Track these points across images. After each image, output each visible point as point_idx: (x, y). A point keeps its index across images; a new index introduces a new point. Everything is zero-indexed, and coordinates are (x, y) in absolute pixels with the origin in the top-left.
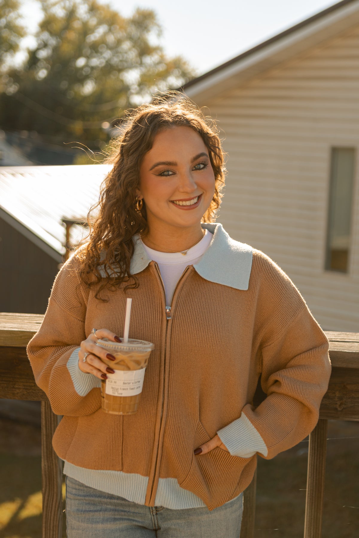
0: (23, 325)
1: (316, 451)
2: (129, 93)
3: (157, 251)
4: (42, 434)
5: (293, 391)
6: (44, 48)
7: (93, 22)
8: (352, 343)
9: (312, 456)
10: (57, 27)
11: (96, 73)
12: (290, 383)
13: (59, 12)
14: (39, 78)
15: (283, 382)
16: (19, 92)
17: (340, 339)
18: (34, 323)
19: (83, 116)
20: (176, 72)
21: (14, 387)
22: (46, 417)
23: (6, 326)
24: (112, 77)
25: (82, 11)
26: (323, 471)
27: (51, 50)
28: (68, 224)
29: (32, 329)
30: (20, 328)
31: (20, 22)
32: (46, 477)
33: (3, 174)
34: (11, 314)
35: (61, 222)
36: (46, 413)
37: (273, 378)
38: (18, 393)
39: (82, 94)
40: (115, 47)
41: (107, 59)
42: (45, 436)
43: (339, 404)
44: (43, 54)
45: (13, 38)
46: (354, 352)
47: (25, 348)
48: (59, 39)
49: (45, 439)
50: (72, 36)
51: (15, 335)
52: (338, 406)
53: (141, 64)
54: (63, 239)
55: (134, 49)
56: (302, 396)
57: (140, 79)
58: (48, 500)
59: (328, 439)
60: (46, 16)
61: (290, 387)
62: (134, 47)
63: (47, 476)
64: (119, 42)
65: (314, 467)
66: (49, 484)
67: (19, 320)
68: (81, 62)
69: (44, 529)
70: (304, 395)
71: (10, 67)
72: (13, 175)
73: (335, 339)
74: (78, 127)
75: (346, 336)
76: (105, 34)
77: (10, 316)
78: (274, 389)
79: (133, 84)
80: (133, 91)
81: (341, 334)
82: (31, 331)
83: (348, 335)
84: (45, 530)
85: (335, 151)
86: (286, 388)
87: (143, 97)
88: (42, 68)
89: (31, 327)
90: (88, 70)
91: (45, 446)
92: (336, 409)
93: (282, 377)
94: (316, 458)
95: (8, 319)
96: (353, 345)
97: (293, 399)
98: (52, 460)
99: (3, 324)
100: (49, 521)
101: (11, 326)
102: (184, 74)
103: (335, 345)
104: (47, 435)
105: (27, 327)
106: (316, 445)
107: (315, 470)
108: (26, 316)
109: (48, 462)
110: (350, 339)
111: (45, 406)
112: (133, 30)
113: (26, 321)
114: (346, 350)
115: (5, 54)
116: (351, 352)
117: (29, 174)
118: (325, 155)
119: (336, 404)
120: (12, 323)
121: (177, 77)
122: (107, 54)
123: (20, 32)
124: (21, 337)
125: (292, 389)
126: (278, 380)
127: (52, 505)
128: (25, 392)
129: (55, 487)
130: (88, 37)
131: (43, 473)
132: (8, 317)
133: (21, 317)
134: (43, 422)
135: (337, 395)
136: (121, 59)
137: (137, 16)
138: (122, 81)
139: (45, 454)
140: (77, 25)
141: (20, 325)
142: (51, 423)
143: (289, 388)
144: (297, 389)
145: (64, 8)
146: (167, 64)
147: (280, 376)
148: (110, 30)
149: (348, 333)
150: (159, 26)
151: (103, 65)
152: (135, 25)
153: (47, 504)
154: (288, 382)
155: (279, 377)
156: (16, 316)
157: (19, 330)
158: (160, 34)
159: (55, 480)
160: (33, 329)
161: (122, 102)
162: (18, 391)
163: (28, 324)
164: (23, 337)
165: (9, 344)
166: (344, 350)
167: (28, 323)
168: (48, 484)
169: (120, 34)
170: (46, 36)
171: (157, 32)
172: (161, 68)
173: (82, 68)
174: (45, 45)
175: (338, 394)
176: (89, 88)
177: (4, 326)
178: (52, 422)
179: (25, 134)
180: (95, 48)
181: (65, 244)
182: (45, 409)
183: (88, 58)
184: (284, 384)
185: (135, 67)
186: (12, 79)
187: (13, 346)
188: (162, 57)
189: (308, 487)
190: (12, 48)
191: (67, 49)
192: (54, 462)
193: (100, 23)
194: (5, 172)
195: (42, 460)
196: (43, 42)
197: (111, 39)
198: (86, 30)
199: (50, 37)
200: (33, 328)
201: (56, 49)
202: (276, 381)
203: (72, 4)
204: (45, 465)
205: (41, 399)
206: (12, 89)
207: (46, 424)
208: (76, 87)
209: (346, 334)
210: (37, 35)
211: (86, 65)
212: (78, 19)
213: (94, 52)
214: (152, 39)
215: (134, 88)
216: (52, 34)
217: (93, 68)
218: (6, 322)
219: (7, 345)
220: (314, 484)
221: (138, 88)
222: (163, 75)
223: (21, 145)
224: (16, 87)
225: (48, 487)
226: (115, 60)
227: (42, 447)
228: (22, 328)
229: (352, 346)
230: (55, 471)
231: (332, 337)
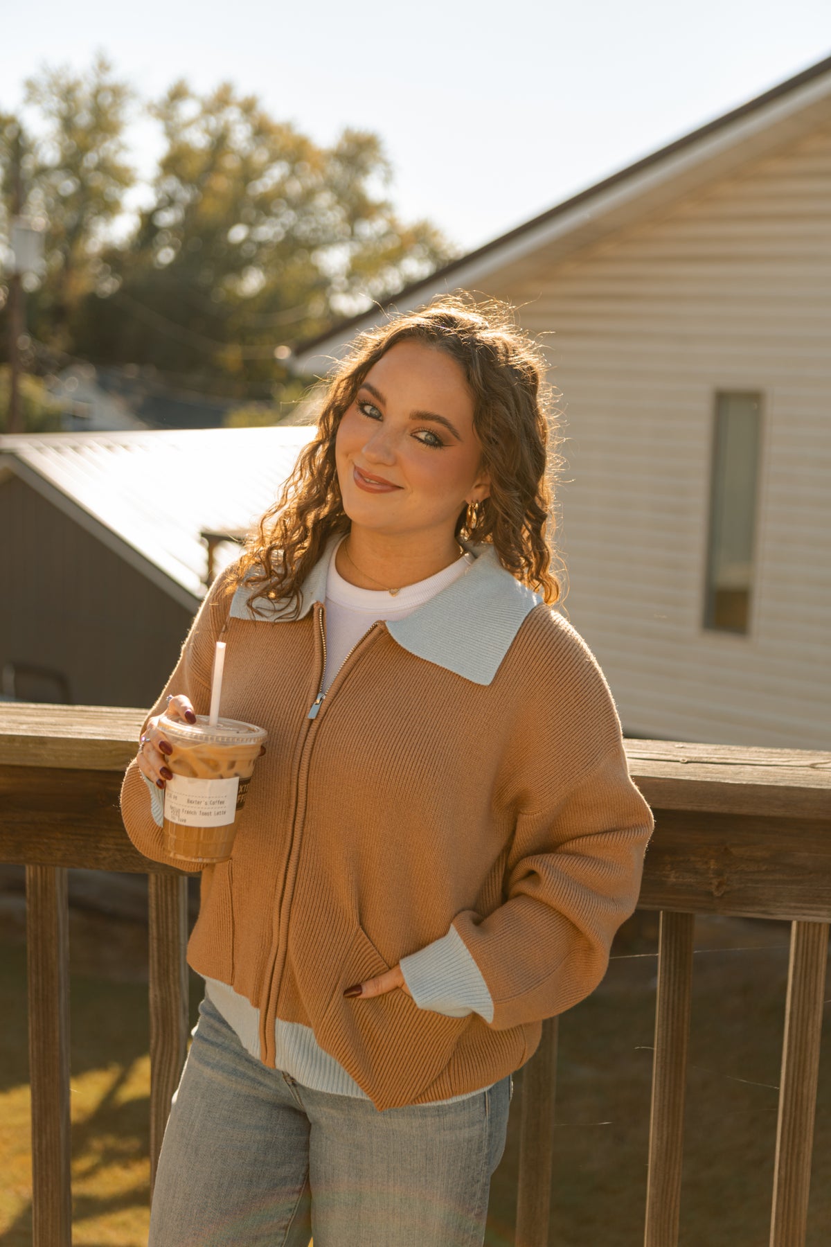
0: (114, 730)
1: (672, 975)
2: (328, 290)
3: (358, 588)
4: (150, 937)
5: (562, 899)
6: (168, 208)
7: (261, 156)
8: (740, 766)
9: (665, 983)
10: (193, 166)
11: (266, 255)
12: (558, 883)
13: (198, 139)
14: (159, 264)
15: (546, 877)
16: (123, 291)
17: (718, 758)
18: (135, 725)
19: (244, 336)
20: (419, 250)
21: (97, 848)
22: (157, 905)
23: (83, 731)
24: (298, 261)
25: (241, 135)
26: (686, 1014)
27: (183, 211)
28: (213, 540)
29: (131, 737)
30: (109, 735)
31: (124, 160)
32: (157, 1019)
33: (90, 447)
34: (92, 708)
35: (199, 537)
36: (157, 896)
37: (527, 865)
38: (104, 858)
39: (240, 294)
40: (302, 203)
41: (288, 228)
42: (155, 941)
43: (716, 883)
44: (167, 218)
45: (112, 190)
46: (744, 783)
47: (123, 773)
48: (197, 191)
49: (155, 945)
50: (221, 184)
51: (99, 748)
52: (713, 888)
53: (353, 236)
54: (203, 569)
55: (338, 208)
56: (577, 911)
57: (350, 266)
58: (161, 1063)
59: (696, 952)
60: (172, 147)
61: (558, 890)
62: (338, 203)
63: (160, 1017)
64: (309, 195)
65: (668, 1005)
66: (164, 1031)
67: (108, 721)
68: (238, 233)
69: (153, 1118)
70: (582, 911)
71: (105, 244)
72: (109, 447)
73: (707, 758)
74: (232, 356)
75: (729, 752)
76: (284, 181)
77: (92, 711)
78: (525, 887)
79: (336, 274)
80: (334, 286)
81: (719, 749)
82: (129, 740)
83: (734, 750)
84: (156, 1121)
85: (723, 399)
86: (548, 890)
87: (355, 299)
88: (164, 246)
89: (128, 733)
90: (252, 248)
91: (156, 959)
92: (710, 894)
93: (546, 866)
94: (672, 988)
95: (87, 718)
96: (742, 769)
97: (560, 916)
98: (169, 987)
99: (77, 727)
100: (163, 1102)
101: (92, 732)
102: (434, 254)
103: (707, 770)
104: (159, 940)
105: (122, 733)
106: (672, 963)
107: (670, 1013)
108: (120, 713)
109: (161, 990)
110: (737, 759)
111: (156, 884)
112: (336, 170)
113: (120, 722)
114: (728, 779)
115: (95, 218)
116: (738, 784)
117: (140, 447)
118: (703, 408)
119: (711, 884)
120: (92, 725)
121: (420, 259)
122: (288, 217)
123: (123, 178)
124: (111, 751)
125: (560, 894)
126: (537, 871)
127: (169, 1071)
128: (119, 856)
129: (175, 1039)
130: (251, 184)
131: (152, 1010)
132: (87, 714)
133: (111, 715)
134: (153, 914)
135: (712, 867)
136: (314, 225)
137: (345, 145)
138: (315, 269)
139: (156, 975)
140: (230, 163)
141: (109, 730)
142: (167, 917)
143: (554, 892)
144: (569, 898)
145: (207, 131)
146: (401, 236)
147: (542, 864)
148: (293, 173)
149: (733, 748)
150: (386, 163)
151: (281, 238)
152: (341, 161)
153: (160, 1070)
154: (556, 879)
155: (540, 866)
156: (102, 712)
157: (108, 738)
158: (388, 179)
159: (174, 1024)
160: (134, 737)
161: (316, 308)
162: (104, 854)
163: (125, 727)
164: (114, 752)
165: (87, 764)
166: (725, 779)
167: (124, 725)
168: (161, 1031)
169: (312, 180)
170: (172, 184)
171: (383, 174)
172: (390, 244)
173: (239, 245)
174: (169, 202)
175: (713, 865)
176: (253, 282)
177: (79, 731)
178: (170, 914)
179: (132, 371)
180: (265, 207)
181: (205, 579)
182: (156, 890)
183: (251, 225)
184: (547, 883)
185: (341, 241)
186: (109, 267)
187: (97, 768)
188: (393, 224)
189: (658, 1044)
190: (110, 208)
191: (211, 209)
192: (172, 991)
193: (275, 158)
194: (95, 444)
195: (151, 985)
196: (167, 198)
197: (295, 188)
198: (248, 174)
199: (180, 187)
200: (133, 735)
201: (191, 209)
202: (531, 873)
203: (222, 123)
204: (156, 996)
205: (149, 870)
206: (109, 286)
207: (158, 917)
208: (229, 282)
209: (729, 750)
210: (157, 183)
211: (248, 240)
212: (233, 152)
213: (262, 213)
214: (373, 188)
215: (340, 280)
216: (184, 180)
217: (261, 245)
218: (82, 724)
219: (86, 768)
220: (669, 1038)
221: (346, 283)
222: (394, 257)
223: (124, 390)
224: (116, 281)
225: (160, 1037)
226: (304, 229)
227: (151, 962)
228: (114, 735)
229: (741, 772)
230: (174, 1007)
231: (701, 755)
